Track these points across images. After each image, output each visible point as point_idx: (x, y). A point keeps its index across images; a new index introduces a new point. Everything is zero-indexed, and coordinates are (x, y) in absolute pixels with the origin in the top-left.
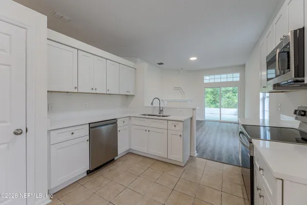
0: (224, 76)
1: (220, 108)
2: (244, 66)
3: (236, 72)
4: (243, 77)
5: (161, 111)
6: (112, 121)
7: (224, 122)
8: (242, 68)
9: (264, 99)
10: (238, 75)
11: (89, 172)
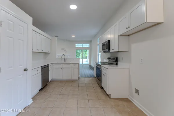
0: (84, 45)
1: (82, 59)
2: (91, 41)
3: (88, 43)
4: (91, 45)
5: (65, 60)
6: (47, 66)
7: (84, 65)
8: (90, 42)
9: (99, 55)
10: (89, 45)
11: (40, 90)
